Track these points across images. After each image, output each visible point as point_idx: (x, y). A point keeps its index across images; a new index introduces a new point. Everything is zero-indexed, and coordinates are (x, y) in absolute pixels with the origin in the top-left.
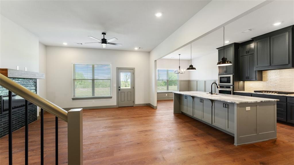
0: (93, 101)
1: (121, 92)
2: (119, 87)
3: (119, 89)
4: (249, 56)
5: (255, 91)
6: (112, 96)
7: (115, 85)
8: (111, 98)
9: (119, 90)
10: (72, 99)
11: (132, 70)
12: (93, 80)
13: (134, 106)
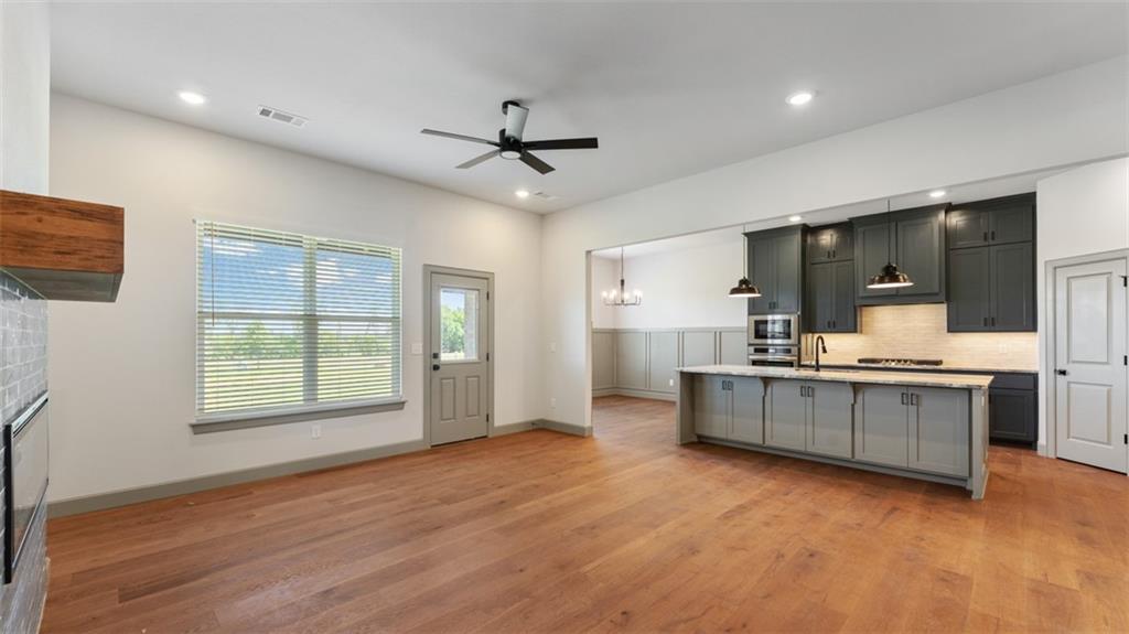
0: (316, 427)
1: (442, 379)
2: (436, 356)
3: (435, 362)
4: (834, 265)
5: (860, 361)
6: (403, 400)
7: (418, 347)
8: (399, 405)
9: (436, 368)
10: (193, 426)
11: (481, 283)
12: (311, 321)
13: (490, 436)
